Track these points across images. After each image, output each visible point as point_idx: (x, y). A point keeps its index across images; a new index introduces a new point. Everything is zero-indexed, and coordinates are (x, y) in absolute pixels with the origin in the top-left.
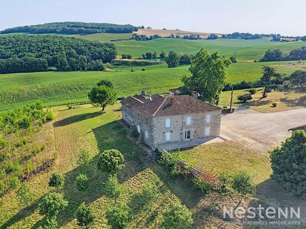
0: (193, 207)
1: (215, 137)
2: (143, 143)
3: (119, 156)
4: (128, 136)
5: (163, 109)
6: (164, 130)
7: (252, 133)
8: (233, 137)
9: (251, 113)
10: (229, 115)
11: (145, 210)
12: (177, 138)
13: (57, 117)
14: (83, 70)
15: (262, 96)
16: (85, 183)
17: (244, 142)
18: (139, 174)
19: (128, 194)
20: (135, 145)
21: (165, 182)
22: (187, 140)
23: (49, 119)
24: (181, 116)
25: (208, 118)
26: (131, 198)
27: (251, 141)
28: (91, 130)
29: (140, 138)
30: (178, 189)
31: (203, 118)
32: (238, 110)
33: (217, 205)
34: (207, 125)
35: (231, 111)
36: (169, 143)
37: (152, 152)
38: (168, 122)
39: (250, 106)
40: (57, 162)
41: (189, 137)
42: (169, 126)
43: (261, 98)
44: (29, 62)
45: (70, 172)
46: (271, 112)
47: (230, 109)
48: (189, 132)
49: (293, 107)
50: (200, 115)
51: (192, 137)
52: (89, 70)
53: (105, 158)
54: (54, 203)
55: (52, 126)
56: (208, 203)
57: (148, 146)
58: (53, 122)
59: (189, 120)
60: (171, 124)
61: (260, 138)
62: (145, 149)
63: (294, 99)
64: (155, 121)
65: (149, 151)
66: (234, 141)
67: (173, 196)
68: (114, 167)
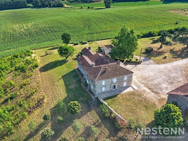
0: (115, 136)
1: (129, 87)
2: (90, 90)
3: (78, 105)
4: (82, 84)
5: (101, 75)
6: (101, 86)
7: (150, 83)
8: (139, 87)
9: (151, 64)
10: (138, 65)
11: (92, 137)
12: (108, 89)
13: (41, 62)
14: (50, 6)
15: (160, 47)
16: (62, 121)
17: (144, 91)
18: (89, 113)
19: (83, 126)
20: (86, 92)
21: (102, 120)
22: (114, 89)
23: (36, 66)
24: (111, 79)
25: (126, 78)
26: (85, 129)
27: (148, 90)
28: (61, 77)
29: (88, 88)
30: (108, 125)
31: (123, 78)
32: (144, 60)
33: (126, 136)
34: (125, 81)
35: (140, 63)
36: (104, 92)
37: (95, 99)
38: (103, 83)
39: (151, 57)
40: (45, 101)
41: (115, 88)
42: (104, 84)
43: (159, 48)
44: (15, 2)
45: (53, 108)
46: (163, 63)
47: (139, 62)
48: (115, 86)
49: (176, 59)
50: (121, 77)
51: (116, 88)
52: (54, 6)
53: (71, 107)
54: (48, 134)
55: (39, 72)
56: (122, 134)
57: (93, 93)
58: (39, 67)
59: (115, 80)
60: (105, 83)
61: (153, 87)
62: (91, 96)
63: (178, 50)
64: (96, 83)
65: (93, 97)
66: (139, 90)
67: (106, 129)
68: (76, 112)
